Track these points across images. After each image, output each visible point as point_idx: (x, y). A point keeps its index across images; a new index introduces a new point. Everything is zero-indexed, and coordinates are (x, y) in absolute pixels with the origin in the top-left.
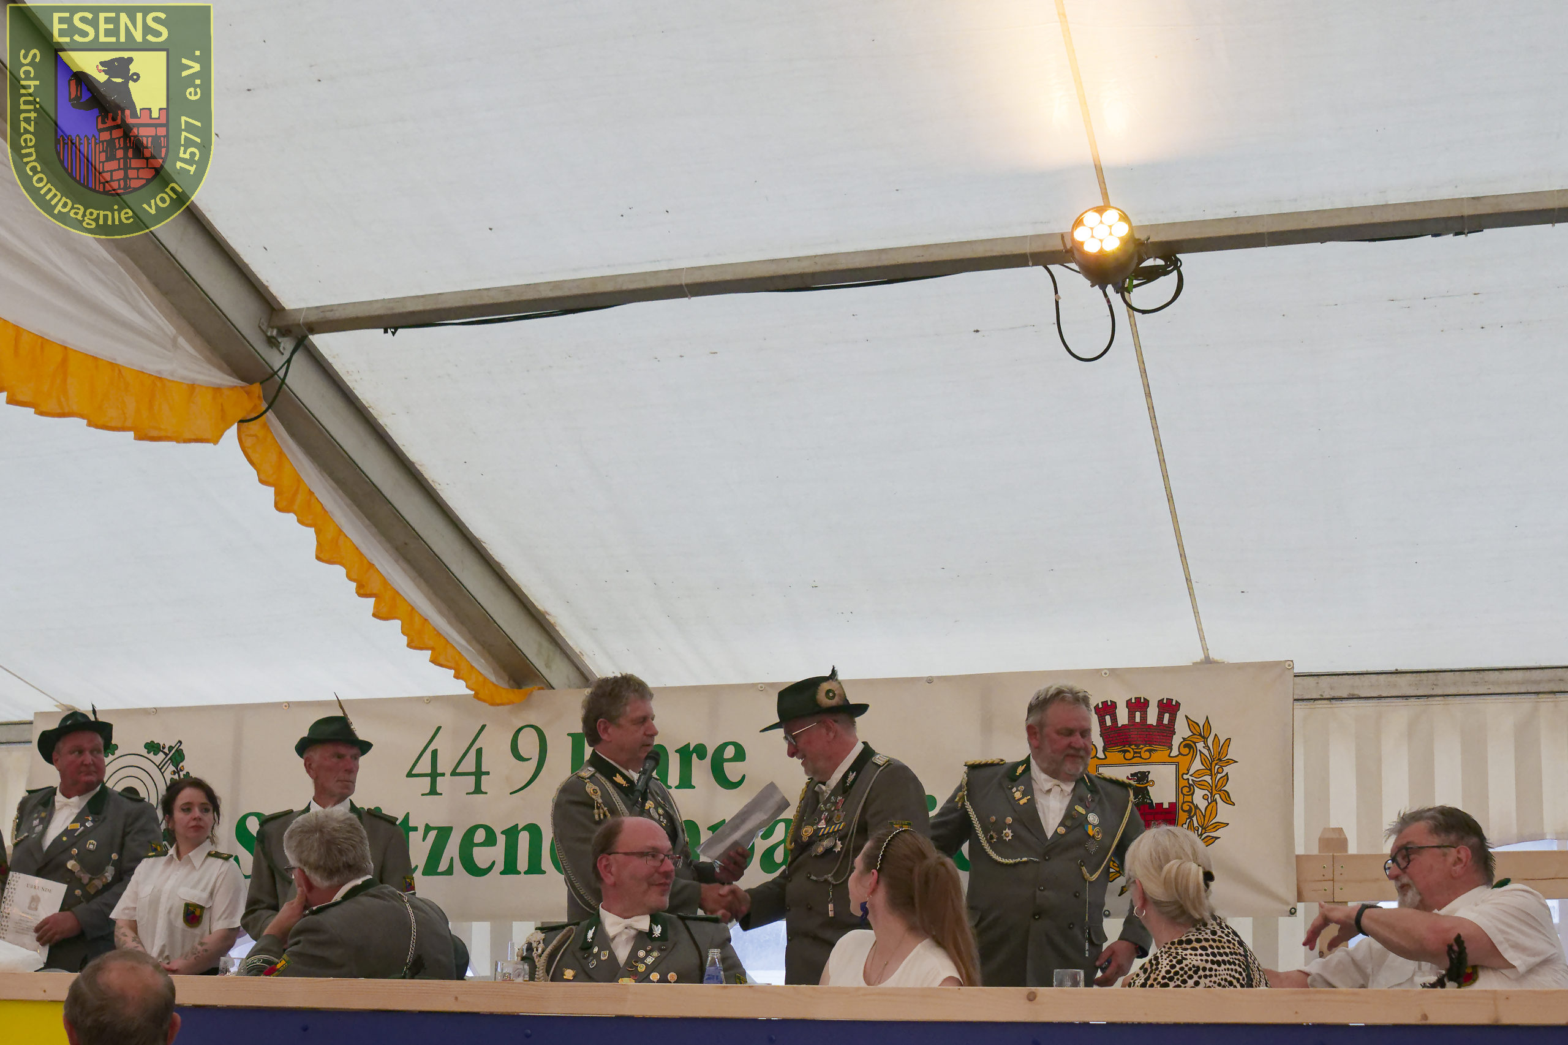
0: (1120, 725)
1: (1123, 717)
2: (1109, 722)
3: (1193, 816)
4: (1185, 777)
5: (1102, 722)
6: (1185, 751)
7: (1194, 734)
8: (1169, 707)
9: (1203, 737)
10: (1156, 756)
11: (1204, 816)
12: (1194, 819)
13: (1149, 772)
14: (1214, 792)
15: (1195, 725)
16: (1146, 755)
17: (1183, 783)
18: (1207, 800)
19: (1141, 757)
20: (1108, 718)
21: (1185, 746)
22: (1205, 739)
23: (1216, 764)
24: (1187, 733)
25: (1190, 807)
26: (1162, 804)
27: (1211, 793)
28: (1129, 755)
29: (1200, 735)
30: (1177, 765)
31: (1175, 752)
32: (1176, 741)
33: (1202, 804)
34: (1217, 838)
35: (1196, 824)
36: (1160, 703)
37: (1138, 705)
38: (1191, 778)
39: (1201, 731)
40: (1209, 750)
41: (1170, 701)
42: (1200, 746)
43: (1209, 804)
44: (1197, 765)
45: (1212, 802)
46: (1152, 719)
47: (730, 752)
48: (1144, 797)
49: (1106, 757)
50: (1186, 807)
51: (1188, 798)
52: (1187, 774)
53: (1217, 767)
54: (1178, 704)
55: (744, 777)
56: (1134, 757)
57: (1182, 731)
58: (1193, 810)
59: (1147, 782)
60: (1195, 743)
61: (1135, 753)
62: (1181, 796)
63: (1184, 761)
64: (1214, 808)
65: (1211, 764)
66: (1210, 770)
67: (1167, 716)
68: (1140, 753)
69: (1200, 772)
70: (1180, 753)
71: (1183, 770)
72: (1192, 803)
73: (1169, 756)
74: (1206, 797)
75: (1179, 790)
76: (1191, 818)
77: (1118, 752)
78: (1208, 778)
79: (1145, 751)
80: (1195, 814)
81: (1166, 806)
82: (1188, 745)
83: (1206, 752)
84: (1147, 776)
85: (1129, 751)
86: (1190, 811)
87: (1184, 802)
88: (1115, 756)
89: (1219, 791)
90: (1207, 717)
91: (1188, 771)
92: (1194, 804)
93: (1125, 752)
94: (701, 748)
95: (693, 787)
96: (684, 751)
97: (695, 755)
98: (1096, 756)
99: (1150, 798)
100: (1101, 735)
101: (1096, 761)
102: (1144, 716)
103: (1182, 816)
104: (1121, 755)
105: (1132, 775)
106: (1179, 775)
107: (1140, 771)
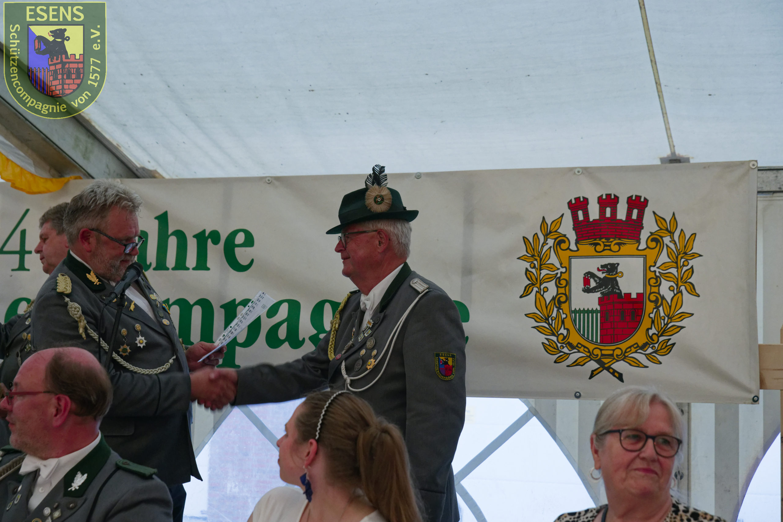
0: (591, 220)
1: (594, 213)
2: (581, 218)
3: (660, 306)
4: (652, 269)
5: (575, 216)
6: (652, 244)
7: (661, 229)
8: (637, 204)
9: (670, 232)
10: (625, 249)
11: (670, 307)
12: (661, 309)
13: (618, 264)
14: (680, 284)
15: (662, 220)
16: (616, 248)
17: (650, 275)
18: (673, 291)
19: (610, 250)
20: (580, 213)
21: (653, 240)
22: (672, 233)
23: (682, 258)
24: (655, 228)
25: (657, 297)
26: (630, 294)
28: (599, 248)
29: (667, 230)
31: (643, 246)
32: (644, 235)
33: (669, 296)
34: (682, 327)
35: (662, 314)
36: (630, 199)
37: (609, 202)
38: (658, 270)
39: (667, 227)
40: (675, 244)
41: (638, 197)
42: (667, 240)
43: (675, 295)
44: (664, 258)
45: (677, 293)
46: (621, 215)
47: (240, 238)
48: (613, 287)
49: (578, 250)
50: (653, 298)
51: (655, 289)
52: (654, 266)
53: (683, 260)
54: (646, 201)
55: (252, 261)
56: (604, 250)
57: (649, 225)
58: (659, 301)
59: (617, 273)
60: (662, 237)
61: (605, 246)
62: (648, 287)
63: (651, 254)
64: (680, 298)
65: (677, 257)
66: (676, 263)
67: (635, 212)
68: (610, 246)
69: (667, 265)
70: (648, 247)
71: (650, 262)
72: (659, 293)
73: (637, 249)
74: (672, 289)
75: (646, 281)
76: (657, 308)
77: (590, 244)
78: (674, 271)
79: (616, 244)
80: (662, 304)
81: (634, 296)
82: (656, 239)
83: (672, 246)
84: (616, 268)
85: (599, 244)
86: (656, 301)
87: (651, 293)
88: (586, 248)
89: (684, 284)
91: (655, 263)
92: (660, 295)
93: (596, 244)
94: (215, 236)
95: (208, 269)
96: (201, 238)
97: (209, 241)
98: (568, 248)
99: (619, 289)
100: (574, 229)
101: (568, 253)
102: (614, 212)
103: (649, 306)
104: (592, 248)
105: (602, 266)
106: (646, 268)
107: (609, 264)
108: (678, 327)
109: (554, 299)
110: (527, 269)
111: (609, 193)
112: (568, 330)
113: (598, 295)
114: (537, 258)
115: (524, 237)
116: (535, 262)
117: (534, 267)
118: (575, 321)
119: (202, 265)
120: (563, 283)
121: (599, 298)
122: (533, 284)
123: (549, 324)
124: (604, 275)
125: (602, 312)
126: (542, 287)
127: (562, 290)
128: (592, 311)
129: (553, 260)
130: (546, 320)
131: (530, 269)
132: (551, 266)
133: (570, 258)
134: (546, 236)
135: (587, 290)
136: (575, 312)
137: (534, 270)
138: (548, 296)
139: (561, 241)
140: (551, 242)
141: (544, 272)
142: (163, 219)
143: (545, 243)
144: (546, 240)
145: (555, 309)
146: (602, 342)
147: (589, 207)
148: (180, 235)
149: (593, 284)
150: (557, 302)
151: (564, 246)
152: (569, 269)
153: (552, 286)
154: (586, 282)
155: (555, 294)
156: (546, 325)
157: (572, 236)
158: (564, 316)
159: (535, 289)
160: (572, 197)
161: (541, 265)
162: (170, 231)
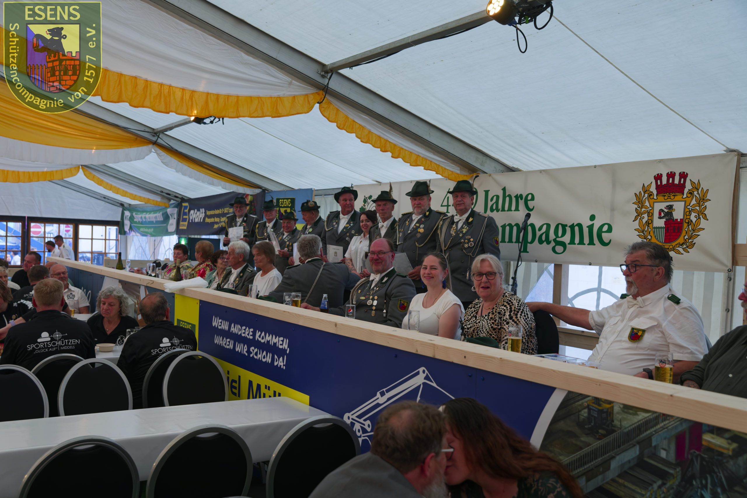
0: (663, 184)
1: (664, 182)
2: (659, 183)
3: (690, 225)
4: (688, 207)
5: (657, 183)
6: (689, 195)
7: (693, 188)
8: (684, 176)
9: (697, 189)
10: (677, 198)
11: (694, 225)
12: (690, 226)
13: (673, 205)
14: (700, 214)
15: (694, 183)
16: (672, 197)
17: (687, 210)
18: (696, 218)
19: (670, 198)
20: (659, 181)
21: (689, 193)
22: (698, 190)
23: (702, 201)
24: (691, 187)
25: (689, 221)
26: (677, 220)
27: (698, 215)
28: (666, 198)
29: (696, 188)
30: (685, 202)
31: (685, 196)
32: (686, 191)
33: (694, 219)
34: (699, 235)
35: (690, 229)
36: (680, 173)
37: (671, 175)
38: (690, 208)
39: (696, 187)
40: (699, 195)
41: (684, 173)
42: (695, 193)
43: (697, 220)
44: (694, 202)
45: (698, 219)
46: (677, 182)
47: (530, 197)
48: (671, 216)
49: (657, 199)
50: (687, 221)
51: (688, 217)
52: (689, 206)
53: (702, 203)
54: (687, 174)
55: (534, 207)
56: (668, 198)
57: (688, 186)
58: (690, 222)
59: (672, 209)
60: (693, 192)
61: (668, 196)
62: (685, 216)
63: (688, 200)
64: (699, 221)
65: (700, 201)
66: (699, 204)
67: (682, 180)
68: (670, 196)
69: (695, 205)
70: (687, 197)
71: (687, 204)
72: (690, 219)
73: (682, 198)
74: (696, 216)
75: (685, 213)
76: (688, 226)
77: (662, 196)
78: (698, 208)
79: (673, 195)
80: (691, 224)
81: (679, 220)
82: (691, 193)
83: (698, 196)
84: (672, 207)
85: (666, 196)
86: (688, 223)
87: (686, 219)
88: (661, 198)
89: (702, 214)
90: (699, 180)
91: (690, 204)
92: (690, 220)
93: (665, 196)
94: (521, 196)
95: (519, 211)
96: (517, 197)
97: (519, 198)
98: (653, 198)
99: (673, 217)
100: (656, 189)
101: (653, 200)
102: (673, 180)
103: (685, 225)
104: (663, 198)
105: (667, 206)
106: (685, 207)
107: (670, 205)
108: (697, 235)
109: (646, 222)
110: (636, 208)
111: (671, 171)
112: (651, 236)
113: (664, 220)
114: (640, 203)
115: (635, 193)
116: (640, 205)
117: (639, 207)
118: (654, 232)
119: (517, 209)
120: (651, 214)
121: (665, 221)
122: (638, 215)
123: (644, 234)
124: (667, 210)
125: (666, 228)
126: (642, 216)
127: (650, 218)
128: (662, 228)
129: (647, 204)
130: (643, 232)
131: (637, 208)
132: (646, 207)
133: (654, 202)
134: (645, 192)
135: (660, 218)
136: (655, 228)
137: (639, 209)
138: (644, 221)
139: (651, 195)
140: (646, 195)
141: (643, 209)
142: (504, 189)
143: (644, 196)
144: (644, 194)
145: (647, 227)
146: (664, 242)
147: (663, 178)
148: (510, 196)
149: (663, 215)
150: (648, 223)
151: (652, 197)
152: (653, 208)
153: (646, 216)
154: (660, 214)
155: (647, 220)
156: (642, 234)
157: (655, 192)
158: (650, 230)
159: (639, 217)
160: (655, 174)
161: (642, 206)
162: (507, 195)
